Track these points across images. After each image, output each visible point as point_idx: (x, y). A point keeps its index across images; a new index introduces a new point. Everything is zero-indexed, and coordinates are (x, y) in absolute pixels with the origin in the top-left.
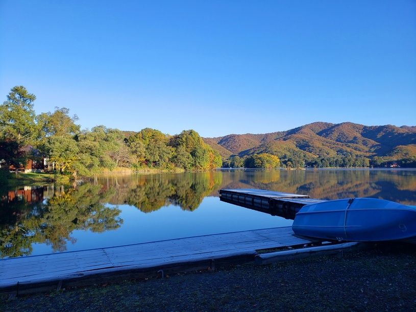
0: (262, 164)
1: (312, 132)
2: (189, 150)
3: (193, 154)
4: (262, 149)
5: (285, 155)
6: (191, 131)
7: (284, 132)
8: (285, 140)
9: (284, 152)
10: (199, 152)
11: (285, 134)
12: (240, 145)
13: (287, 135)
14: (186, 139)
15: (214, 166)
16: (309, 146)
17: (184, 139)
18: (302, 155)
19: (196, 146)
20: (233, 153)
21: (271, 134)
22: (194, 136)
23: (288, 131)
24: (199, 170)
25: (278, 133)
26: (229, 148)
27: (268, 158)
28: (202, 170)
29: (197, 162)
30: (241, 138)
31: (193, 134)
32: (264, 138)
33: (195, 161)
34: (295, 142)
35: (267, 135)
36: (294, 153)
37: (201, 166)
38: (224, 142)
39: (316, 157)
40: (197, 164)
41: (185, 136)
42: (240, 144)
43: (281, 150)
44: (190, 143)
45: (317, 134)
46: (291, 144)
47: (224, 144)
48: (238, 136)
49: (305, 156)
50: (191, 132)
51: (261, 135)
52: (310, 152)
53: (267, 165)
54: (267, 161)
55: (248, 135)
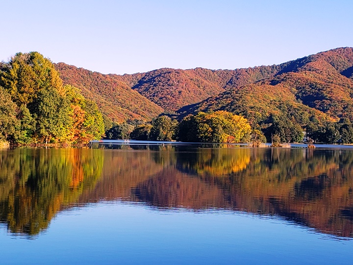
0: (212, 133)
1: (332, 69)
2: (24, 98)
3: (34, 106)
4: (225, 102)
5: (271, 115)
6: (33, 53)
7: (273, 67)
8: (273, 83)
9: (269, 110)
10: (49, 104)
11: (275, 72)
12: (180, 92)
13: (280, 73)
14: (19, 73)
15: (85, 135)
16: (323, 98)
17: (13, 73)
18: (306, 116)
19: (43, 90)
20: (165, 108)
21: (247, 70)
22: (38, 66)
23: (281, 66)
24: (48, 145)
25: (262, 69)
26: (156, 99)
27: (226, 121)
28: (57, 145)
29: (42, 126)
30: (183, 76)
31: (35, 61)
32: (233, 78)
33: (38, 124)
34: (294, 89)
35: (238, 73)
36: (291, 112)
37: (54, 136)
38: (146, 85)
39: (334, 121)
40: (43, 131)
41: (17, 66)
42: (180, 89)
43: (263, 105)
44: (28, 83)
45: (343, 73)
46: (286, 94)
47: (147, 90)
48: (178, 72)
49: (311, 119)
50: (32, 57)
51: (227, 72)
52: (324, 111)
53: (225, 137)
54: (224, 128)
55: (198, 71)
